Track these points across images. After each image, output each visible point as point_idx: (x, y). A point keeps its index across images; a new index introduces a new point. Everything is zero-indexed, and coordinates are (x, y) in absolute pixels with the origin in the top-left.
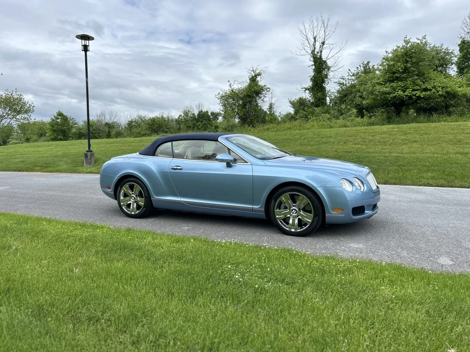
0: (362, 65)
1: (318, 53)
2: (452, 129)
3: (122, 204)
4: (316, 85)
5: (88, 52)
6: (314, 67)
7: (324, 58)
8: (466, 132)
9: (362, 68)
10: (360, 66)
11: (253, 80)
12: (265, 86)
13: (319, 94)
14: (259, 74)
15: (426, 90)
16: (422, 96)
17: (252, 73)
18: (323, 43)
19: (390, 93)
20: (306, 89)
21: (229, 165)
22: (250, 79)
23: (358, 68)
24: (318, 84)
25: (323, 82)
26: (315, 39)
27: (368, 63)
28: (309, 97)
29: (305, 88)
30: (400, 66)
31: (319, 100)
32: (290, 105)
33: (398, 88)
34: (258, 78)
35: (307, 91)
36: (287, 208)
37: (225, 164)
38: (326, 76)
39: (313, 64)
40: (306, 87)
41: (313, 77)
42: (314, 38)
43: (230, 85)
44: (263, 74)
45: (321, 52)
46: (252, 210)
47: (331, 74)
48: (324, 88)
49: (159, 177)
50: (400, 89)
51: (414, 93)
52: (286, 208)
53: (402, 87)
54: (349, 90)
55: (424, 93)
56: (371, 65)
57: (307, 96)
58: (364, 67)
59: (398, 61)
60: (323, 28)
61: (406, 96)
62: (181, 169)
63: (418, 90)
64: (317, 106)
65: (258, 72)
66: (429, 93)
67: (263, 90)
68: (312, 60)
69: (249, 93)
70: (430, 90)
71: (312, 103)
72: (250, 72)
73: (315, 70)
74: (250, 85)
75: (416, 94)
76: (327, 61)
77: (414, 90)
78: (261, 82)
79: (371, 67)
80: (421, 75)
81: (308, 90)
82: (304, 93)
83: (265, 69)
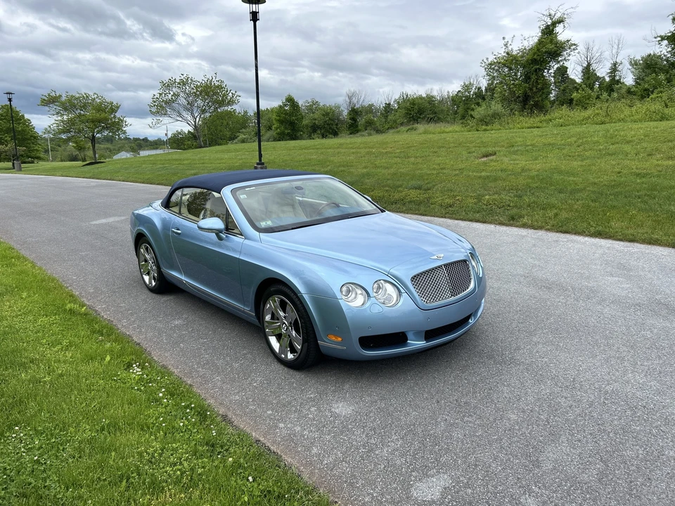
5: (258, 22)
11: (549, 31)
12: (568, 41)
14: (560, 21)
17: (548, 19)
20: (663, 38)
22: (542, 31)
28: (666, 53)
29: (661, 36)
32: (630, 67)
34: (559, 29)
35: (665, 42)
36: (278, 319)
40: (663, 34)
43: (506, 45)
44: (567, 20)
46: (245, 312)
57: (664, 50)
65: (557, 17)
67: (563, 48)
69: (535, 57)
71: (672, 64)
72: (544, 18)
74: (540, 42)
78: (562, 34)
81: (667, 39)
82: (658, 46)
83: (572, 10)
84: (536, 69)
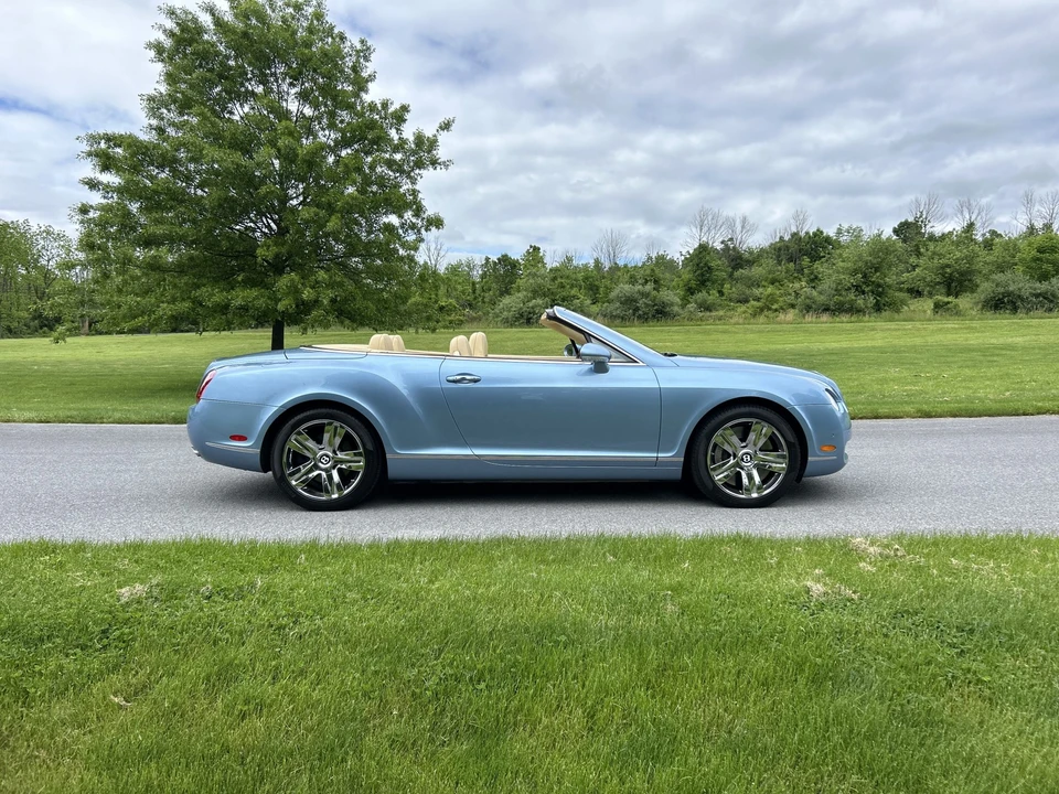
21: (600, 366)
36: (729, 456)
37: (588, 365)
46: (657, 462)
49: (411, 400)
52: (726, 455)
62: (476, 381)
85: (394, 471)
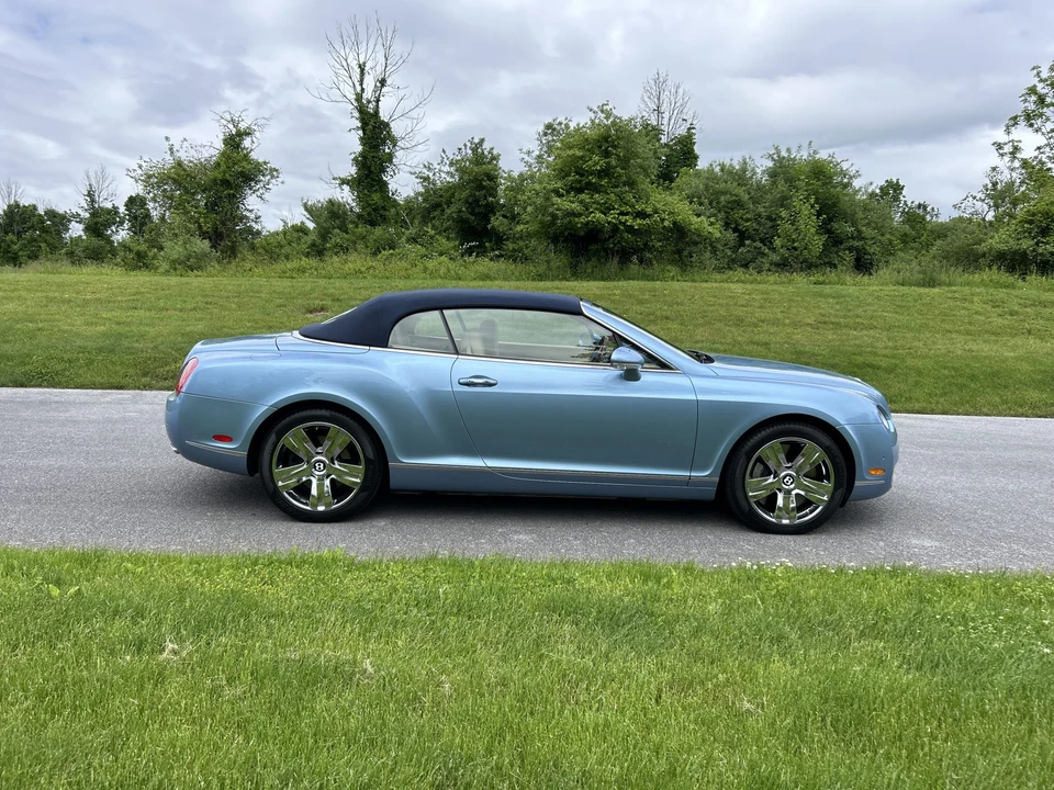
0: (469, 144)
1: (369, 102)
2: (715, 297)
3: (280, 484)
4: (367, 176)
6: (361, 132)
7: (384, 115)
8: (739, 303)
9: (470, 152)
10: (465, 145)
11: (234, 141)
12: (265, 163)
13: (376, 197)
14: (248, 133)
15: (642, 215)
16: (636, 227)
17: (231, 126)
18: (383, 82)
19: (580, 215)
20: (344, 182)
21: (631, 375)
22: (226, 142)
23: (460, 149)
24: (371, 172)
25: (383, 170)
26: (362, 68)
27: (482, 141)
28: (350, 201)
29: (339, 178)
30: (596, 161)
31: (374, 210)
32: (306, 213)
33: (594, 206)
34: (247, 143)
35: (346, 187)
36: (770, 473)
38: (390, 157)
39: (359, 125)
40: (342, 177)
41: (361, 154)
42: (360, 66)
43: (171, 149)
44: (257, 134)
45: (378, 101)
46: (688, 481)
47: (399, 156)
48: (385, 184)
49: (419, 406)
50: (596, 209)
51: (623, 218)
53: (601, 204)
54: (441, 196)
55: (639, 221)
56: (487, 146)
57: (346, 196)
58: (473, 150)
59: (591, 151)
60: (379, 47)
61: (609, 223)
62: (491, 385)
63: (627, 214)
64: (373, 224)
65: (243, 126)
66: (647, 221)
67: (260, 171)
68: (357, 114)
69: (227, 177)
70: (649, 216)
71: (359, 216)
72: (225, 123)
73: (364, 141)
74: (223, 154)
75: (626, 221)
76: (392, 125)
77: (622, 214)
78: (259, 149)
79: (486, 153)
80: (631, 184)
81: (348, 184)
82: (338, 190)
83: (263, 121)
84: (229, 195)
85: (395, 481)
